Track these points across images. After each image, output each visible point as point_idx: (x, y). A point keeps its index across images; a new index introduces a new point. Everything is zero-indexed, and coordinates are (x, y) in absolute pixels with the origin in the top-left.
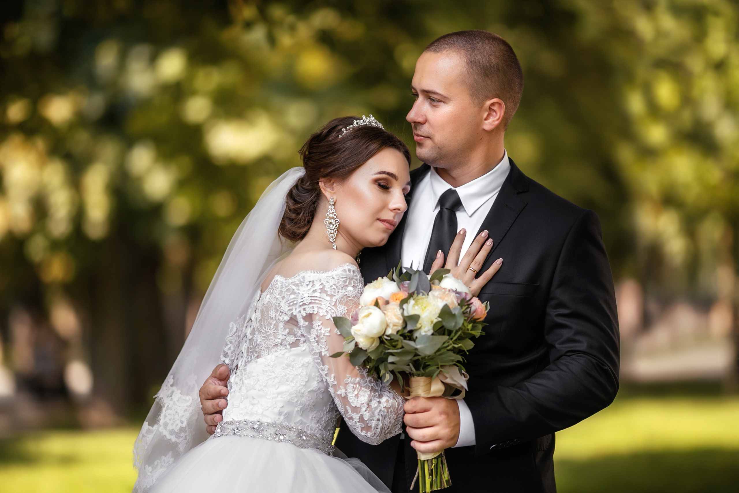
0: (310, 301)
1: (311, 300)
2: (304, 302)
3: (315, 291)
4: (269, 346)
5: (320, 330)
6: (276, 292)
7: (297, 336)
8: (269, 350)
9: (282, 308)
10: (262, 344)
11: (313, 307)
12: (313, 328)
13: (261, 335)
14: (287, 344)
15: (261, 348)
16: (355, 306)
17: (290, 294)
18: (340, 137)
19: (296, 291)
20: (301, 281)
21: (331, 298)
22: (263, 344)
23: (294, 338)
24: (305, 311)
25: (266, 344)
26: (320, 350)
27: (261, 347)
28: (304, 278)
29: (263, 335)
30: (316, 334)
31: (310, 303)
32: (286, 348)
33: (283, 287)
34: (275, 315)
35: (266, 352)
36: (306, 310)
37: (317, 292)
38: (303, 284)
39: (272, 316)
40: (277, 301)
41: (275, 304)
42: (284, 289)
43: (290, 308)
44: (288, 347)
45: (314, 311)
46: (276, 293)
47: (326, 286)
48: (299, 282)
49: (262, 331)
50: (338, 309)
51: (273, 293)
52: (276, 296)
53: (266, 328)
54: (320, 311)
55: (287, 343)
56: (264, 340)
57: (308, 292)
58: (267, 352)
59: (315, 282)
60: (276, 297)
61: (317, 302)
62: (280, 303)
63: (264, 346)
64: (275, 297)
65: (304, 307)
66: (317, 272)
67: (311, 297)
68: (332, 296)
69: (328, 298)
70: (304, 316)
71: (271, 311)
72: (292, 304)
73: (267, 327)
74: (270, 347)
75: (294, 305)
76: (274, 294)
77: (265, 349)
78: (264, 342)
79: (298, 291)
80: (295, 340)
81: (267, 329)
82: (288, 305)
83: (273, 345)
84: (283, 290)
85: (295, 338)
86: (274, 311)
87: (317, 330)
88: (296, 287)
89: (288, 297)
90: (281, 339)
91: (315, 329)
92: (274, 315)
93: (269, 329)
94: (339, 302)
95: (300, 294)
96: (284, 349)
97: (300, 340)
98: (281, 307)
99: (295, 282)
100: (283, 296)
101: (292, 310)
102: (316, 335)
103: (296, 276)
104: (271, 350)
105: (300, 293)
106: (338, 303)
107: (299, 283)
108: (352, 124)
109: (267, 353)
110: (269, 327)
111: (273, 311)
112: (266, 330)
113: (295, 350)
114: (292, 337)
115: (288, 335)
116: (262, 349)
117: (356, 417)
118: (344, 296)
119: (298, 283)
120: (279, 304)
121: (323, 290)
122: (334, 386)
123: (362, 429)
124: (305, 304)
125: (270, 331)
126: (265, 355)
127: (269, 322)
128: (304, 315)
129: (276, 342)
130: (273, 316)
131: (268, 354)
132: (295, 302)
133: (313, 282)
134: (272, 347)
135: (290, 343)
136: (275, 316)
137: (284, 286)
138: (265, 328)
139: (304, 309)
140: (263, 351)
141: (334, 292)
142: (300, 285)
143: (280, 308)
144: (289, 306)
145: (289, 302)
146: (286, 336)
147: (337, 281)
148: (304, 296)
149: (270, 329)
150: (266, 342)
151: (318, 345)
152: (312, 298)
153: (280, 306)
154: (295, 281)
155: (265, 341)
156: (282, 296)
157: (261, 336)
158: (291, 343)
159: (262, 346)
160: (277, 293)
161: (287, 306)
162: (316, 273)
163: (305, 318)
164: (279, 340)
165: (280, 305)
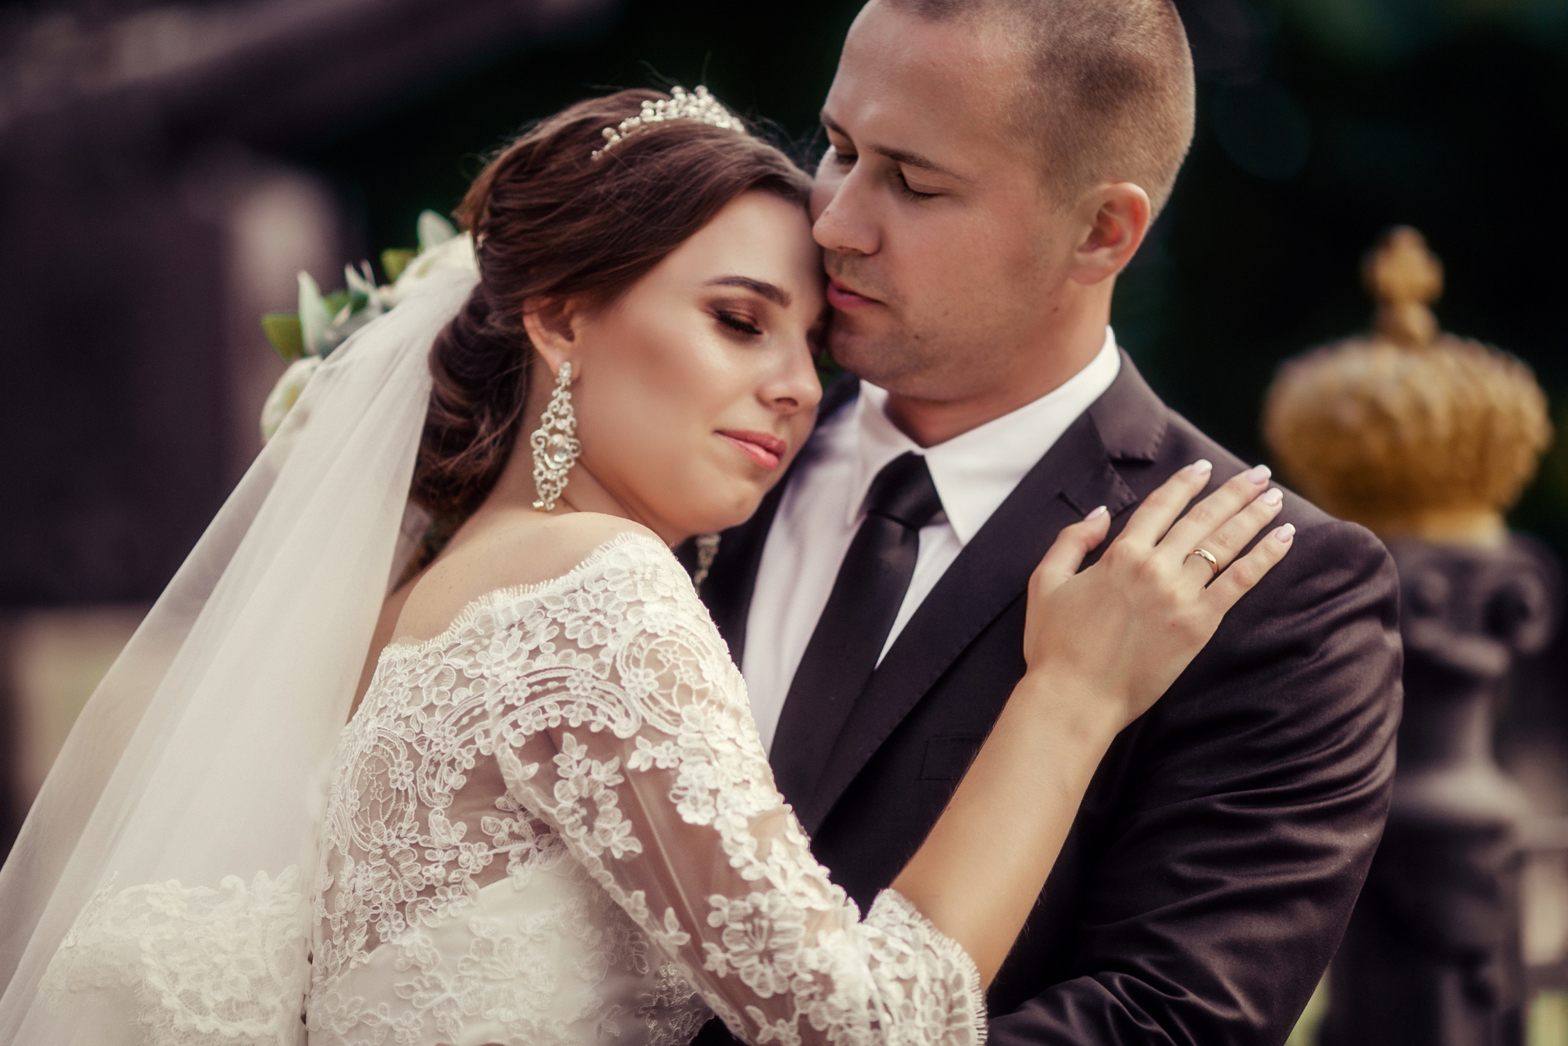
0: (529, 691)
1: (530, 685)
2: (508, 702)
3: (535, 653)
4: (403, 897)
5: (588, 773)
6: (396, 701)
7: (498, 841)
8: (404, 914)
9: (434, 749)
10: (378, 898)
11: (542, 708)
12: (560, 778)
13: (368, 863)
14: (467, 877)
15: (375, 912)
16: (683, 658)
17: (451, 691)
19: (469, 673)
20: (479, 636)
21: (596, 657)
22: (382, 896)
23: (486, 850)
24: (518, 730)
25: (391, 894)
26: (604, 844)
27: (376, 908)
29: (375, 864)
30: (574, 797)
32: (464, 893)
33: (419, 676)
34: (412, 778)
35: (394, 923)
36: (520, 727)
37: (541, 653)
38: (486, 642)
39: (403, 783)
40: (407, 726)
41: (405, 742)
42: (426, 679)
43: (464, 736)
44: (472, 885)
45: (547, 719)
46: (399, 701)
47: (566, 625)
48: (472, 641)
49: (371, 851)
50: (624, 688)
51: (386, 707)
52: (399, 711)
53: (385, 836)
55: (464, 873)
56: (382, 880)
57: (513, 664)
58: (400, 921)
59: (526, 623)
60: (402, 716)
61: (551, 685)
62: (421, 732)
63: (384, 904)
64: (400, 715)
65: (511, 717)
66: (526, 590)
67: (528, 676)
70: (517, 748)
71: (396, 768)
72: (465, 720)
73: (386, 832)
74: (406, 900)
75: (474, 721)
76: (391, 709)
77: (389, 912)
78: (382, 888)
79: (477, 672)
80: (491, 858)
81: (389, 837)
82: (455, 729)
83: (418, 892)
84: (420, 686)
85: (489, 850)
86: (407, 768)
87: (578, 782)
88: (466, 660)
89: (445, 702)
90: (441, 864)
91: (567, 779)
92: (408, 781)
93: (394, 835)
94: (624, 659)
95: (486, 679)
96: (458, 896)
97: (507, 853)
98: (431, 742)
99: (459, 644)
100: (428, 703)
101: (472, 741)
102: (578, 798)
103: (455, 624)
104: (413, 911)
105: (486, 673)
106: (622, 666)
107: (474, 644)
109: (399, 926)
110: (394, 830)
111: (403, 766)
112: (386, 842)
114: (480, 849)
115: (465, 844)
116: (381, 916)
118: (637, 636)
119: (470, 646)
120: (417, 734)
121: (562, 642)
124: (512, 708)
125: (398, 842)
126: (393, 932)
127: (394, 812)
128: (520, 743)
129: (428, 879)
130: (407, 785)
131: (404, 925)
132: (477, 712)
133: (521, 624)
134: (414, 899)
135: (474, 870)
136: (414, 782)
137: (423, 671)
138: (380, 836)
139: (515, 725)
140: (384, 921)
141: (602, 636)
142: (477, 648)
143: (429, 748)
144: (458, 730)
145: (453, 719)
146: (457, 848)
147: (602, 597)
148: (502, 680)
149: (398, 837)
150: (390, 885)
151: (591, 829)
152: (533, 679)
153: (427, 743)
154: (457, 642)
155: (386, 884)
156: (424, 704)
157: (370, 868)
158: (479, 870)
159: (376, 904)
160: (404, 702)
161: (451, 732)
162: (524, 592)
164: (436, 867)
165: (424, 739)
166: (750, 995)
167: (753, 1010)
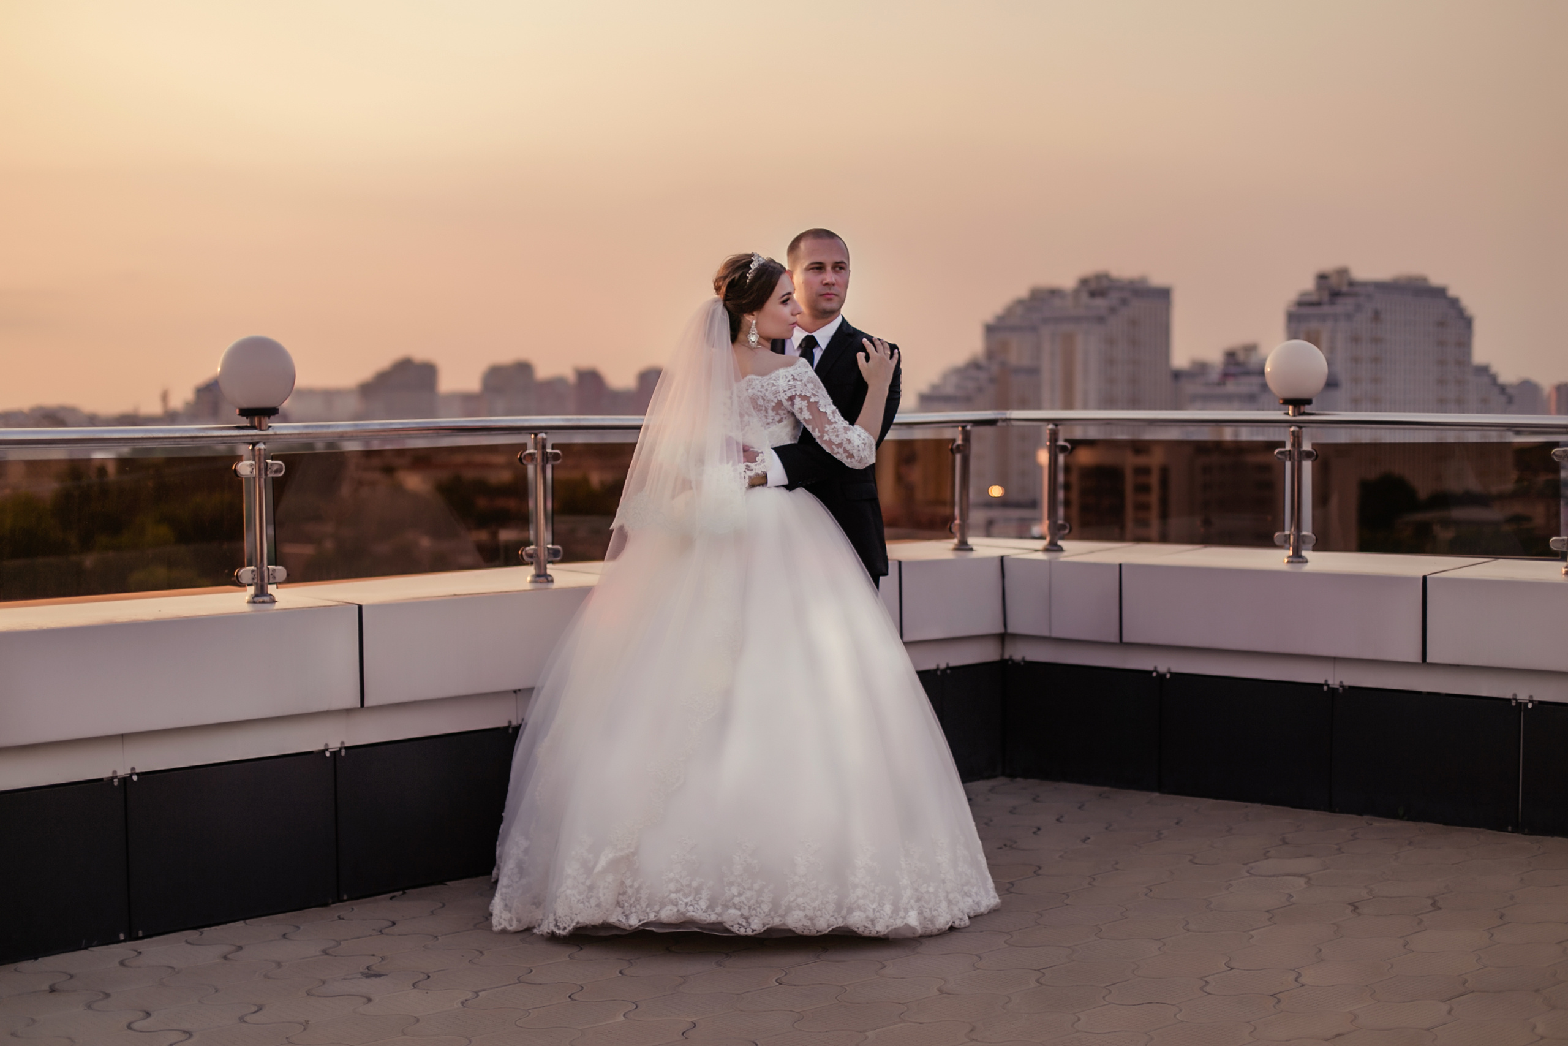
3: (789, 381)
18: (748, 281)
19: (775, 384)
28: (778, 374)
31: (789, 389)
43: (775, 396)
44: (777, 423)
54: (796, 392)
68: (801, 381)
69: (799, 383)
108: (750, 268)
113: (782, 424)
117: (841, 450)
122: (819, 437)
123: (847, 457)
128: (787, 398)
139: (786, 394)
163: (787, 400)
166: (833, 443)
167: (834, 447)
